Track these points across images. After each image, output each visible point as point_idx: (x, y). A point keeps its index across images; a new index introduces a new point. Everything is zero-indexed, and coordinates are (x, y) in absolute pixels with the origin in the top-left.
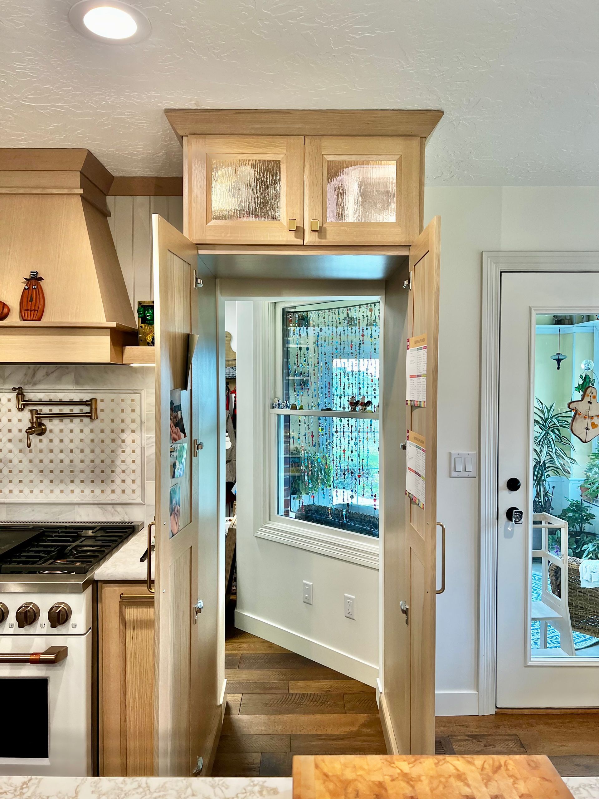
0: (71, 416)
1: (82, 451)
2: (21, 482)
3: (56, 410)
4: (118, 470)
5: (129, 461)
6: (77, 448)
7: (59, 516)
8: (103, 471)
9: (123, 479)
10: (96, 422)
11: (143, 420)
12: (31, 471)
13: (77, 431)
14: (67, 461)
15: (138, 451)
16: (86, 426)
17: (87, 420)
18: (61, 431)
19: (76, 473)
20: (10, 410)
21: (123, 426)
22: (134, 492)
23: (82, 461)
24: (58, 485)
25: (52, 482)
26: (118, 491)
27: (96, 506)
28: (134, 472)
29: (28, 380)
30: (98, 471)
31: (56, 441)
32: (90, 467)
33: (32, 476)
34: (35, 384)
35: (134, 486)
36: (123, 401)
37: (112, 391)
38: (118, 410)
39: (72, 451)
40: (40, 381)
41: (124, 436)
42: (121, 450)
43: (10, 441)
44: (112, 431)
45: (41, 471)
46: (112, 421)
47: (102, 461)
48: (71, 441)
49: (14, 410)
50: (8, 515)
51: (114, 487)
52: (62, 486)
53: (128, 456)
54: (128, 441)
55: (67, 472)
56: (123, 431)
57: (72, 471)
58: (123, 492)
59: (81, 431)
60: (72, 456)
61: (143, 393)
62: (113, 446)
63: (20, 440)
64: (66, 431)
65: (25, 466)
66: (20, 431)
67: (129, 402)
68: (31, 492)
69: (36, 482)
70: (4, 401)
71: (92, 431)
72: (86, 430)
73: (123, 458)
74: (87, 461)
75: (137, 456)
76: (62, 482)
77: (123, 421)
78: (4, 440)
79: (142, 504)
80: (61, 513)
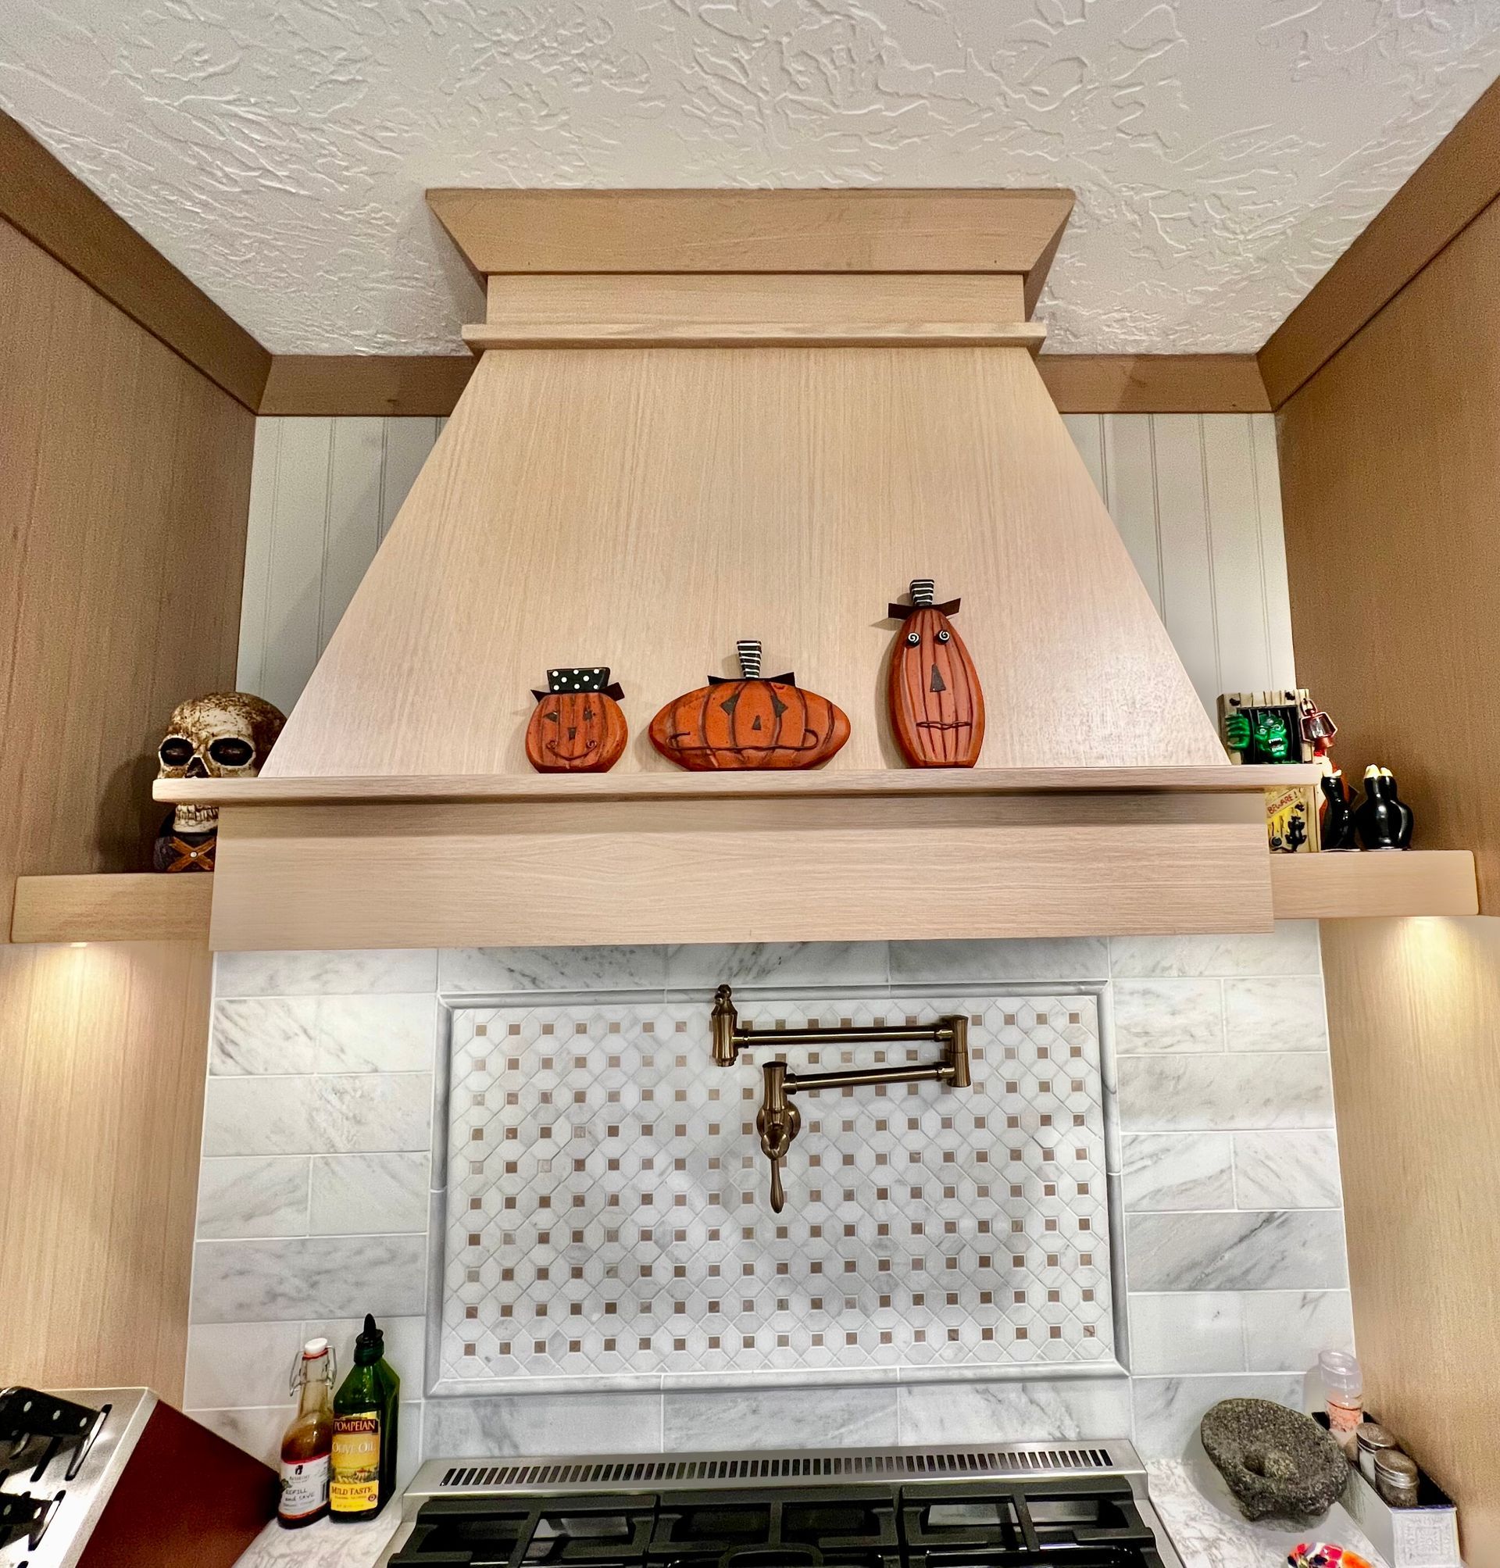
0: (879, 1078)
1: (916, 1193)
2: (714, 1307)
3: (832, 1058)
4: (1035, 1258)
5: (1069, 1221)
6: (900, 1182)
7: (843, 1430)
8: (985, 1262)
9: (1055, 1286)
10: (961, 1093)
11: (1113, 1080)
12: (748, 1270)
13: (898, 1123)
14: (867, 1232)
15: (1098, 1187)
16: (928, 1105)
17: (929, 1088)
18: (848, 1126)
19: (895, 1270)
20: (681, 1061)
21: (1045, 1103)
22: (1090, 1331)
23: (917, 1229)
24: (839, 1314)
25: (817, 1304)
26: (1039, 1331)
27: (968, 1387)
28: (1086, 1260)
29: (741, 961)
31: (832, 1161)
32: (944, 1247)
33: (752, 1288)
34: (764, 972)
35: (1090, 1311)
36: (1042, 1019)
37: (1009, 988)
38: (1028, 1052)
39: (883, 1194)
41: (1049, 1137)
42: (1041, 1185)
43: (680, 1164)
44: (1013, 1122)
45: (783, 1268)
46: (1012, 1087)
47: (984, 1226)
48: (881, 1159)
49: (696, 1058)
50: (669, 1429)
51: (1025, 1314)
52: (852, 1320)
53: (1067, 1208)
54: (1065, 1155)
55: (868, 1267)
56: (1046, 1120)
57: (884, 1265)
58: (1055, 1332)
59: (913, 1124)
60: (883, 1211)
61: (1108, 992)
62: (1016, 1172)
63: (714, 1164)
64: (866, 1126)
65: (730, 1250)
66: (714, 1129)
67: (1061, 1022)
68: (749, 1343)
69: (765, 1306)
70: (664, 1030)
71: (947, 1123)
72: (930, 1122)
73: (1050, 1214)
74: (934, 1228)
75: (1095, 1206)
76: (850, 1304)
77: (1045, 1087)
78: (661, 1161)
79: (1122, 1377)
80: (851, 1416)
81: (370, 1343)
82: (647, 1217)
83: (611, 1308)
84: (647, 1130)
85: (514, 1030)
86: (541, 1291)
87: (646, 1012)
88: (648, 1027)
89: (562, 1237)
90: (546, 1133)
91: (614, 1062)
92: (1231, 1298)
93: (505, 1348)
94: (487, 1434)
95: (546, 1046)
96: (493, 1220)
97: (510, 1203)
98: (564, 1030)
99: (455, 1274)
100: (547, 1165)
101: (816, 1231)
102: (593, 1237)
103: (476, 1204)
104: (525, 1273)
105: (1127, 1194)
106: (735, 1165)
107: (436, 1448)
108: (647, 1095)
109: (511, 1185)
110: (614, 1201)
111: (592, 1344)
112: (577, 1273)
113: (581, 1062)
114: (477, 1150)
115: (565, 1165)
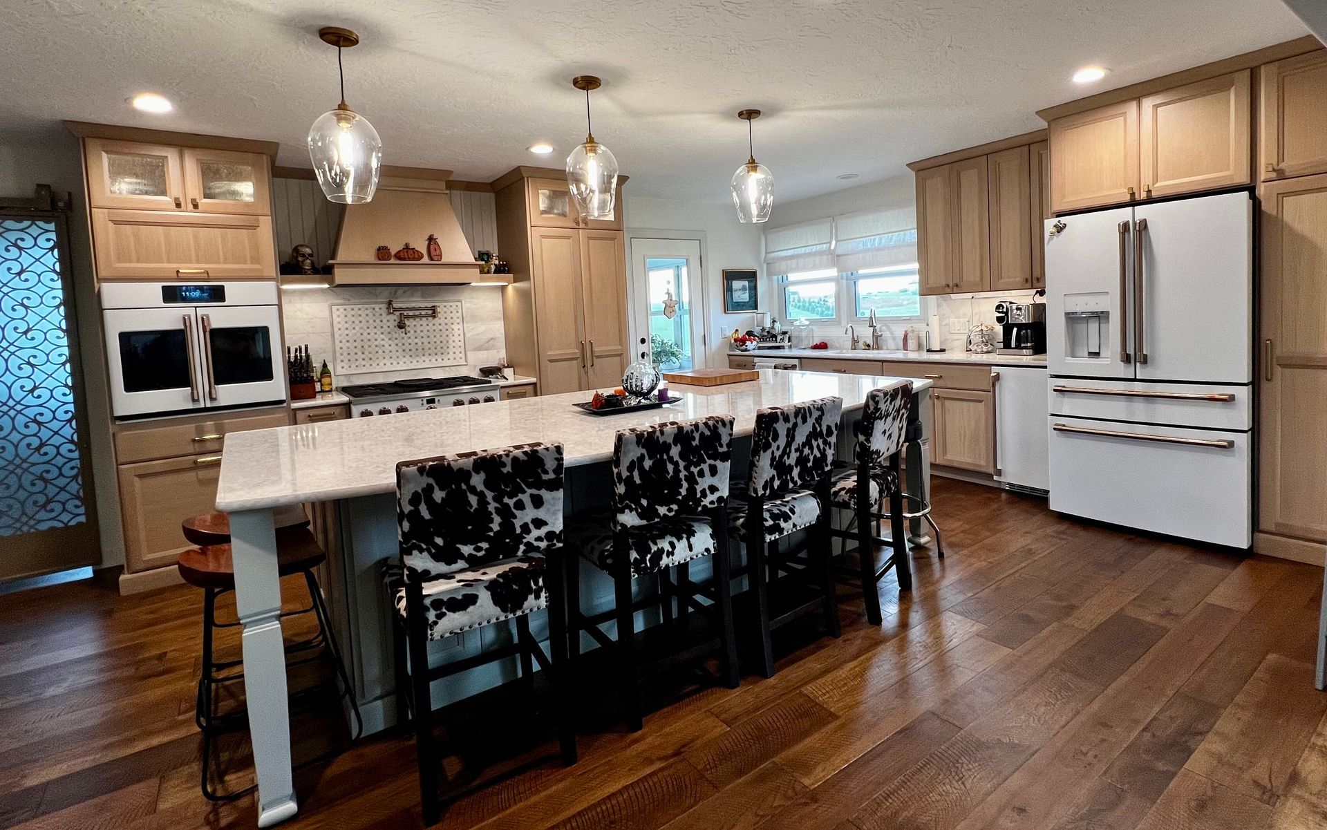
0: (420, 316)
1: (428, 337)
2: (391, 358)
3: (411, 313)
4: (451, 347)
5: (457, 341)
6: (425, 335)
8: (442, 348)
9: (454, 351)
10: (436, 319)
11: (464, 316)
12: (397, 351)
13: (424, 325)
14: (419, 344)
15: (462, 335)
16: (430, 322)
17: (430, 319)
18: (415, 326)
19: (425, 350)
20: (380, 315)
21: (452, 321)
22: (461, 358)
23: (429, 343)
24: (415, 358)
25: (411, 356)
26: (452, 359)
28: (460, 347)
29: (393, 295)
30: (439, 348)
31: (413, 332)
32: (434, 346)
33: (398, 354)
34: (397, 297)
35: (461, 355)
36: (451, 306)
37: (446, 301)
38: (449, 312)
39: (422, 337)
40: (401, 295)
41: (453, 326)
42: (451, 335)
43: (382, 333)
44: (446, 324)
45: (404, 351)
46: (446, 318)
47: (441, 342)
48: (422, 331)
49: (384, 315)
51: (449, 356)
52: (418, 359)
53: (456, 338)
54: (456, 329)
55: (420, 350)
56: (452, 324)
57: (423, 349)
58: (455, 359)
59: (427, 325)
60: (422, 340)
61: (463, 302)
63: (389, 333)
64: (418, 326)
65: (393, 348)
66: (389, 327)
67: (454, 307)
68: (398, 363)
69: (401, 357)
70: (377, 309)
71: (434, 325)
72: (431, 325)
73: (453, 340)
74: (432, 343)
75: (461, 338)
76: (417, 356)
77: (452, 318)
78: (378, 333)
79: (467, 365)
80: (418, 374)
81: (325, 365)
82: (376, 343)
83: (371, 359)
84: (375, 328)
85: (345, 310)
86: (356, 357)
87: (373, 306)
88: (374, 309)
89: (360, 347)
90: (354, 328)
91: (367, 315)
92: (485, 352)
93: (350, 367)
94: (348, 381)
95: (353, 313)
96: (343, 345)
98: (356, 309)
99: (338, 354)
100: (355, 334)
101: (410, 344)
102: (366, 347)
103: (341, 342)
104: (352, 354)
105: (468, 335)
108: (374, 321)
109: (348, 338)
110: (369, 340)
111: (368, 365)
112: (363, 353)
113: (360, 315)
114: (340, 332)
115: (359, 334)
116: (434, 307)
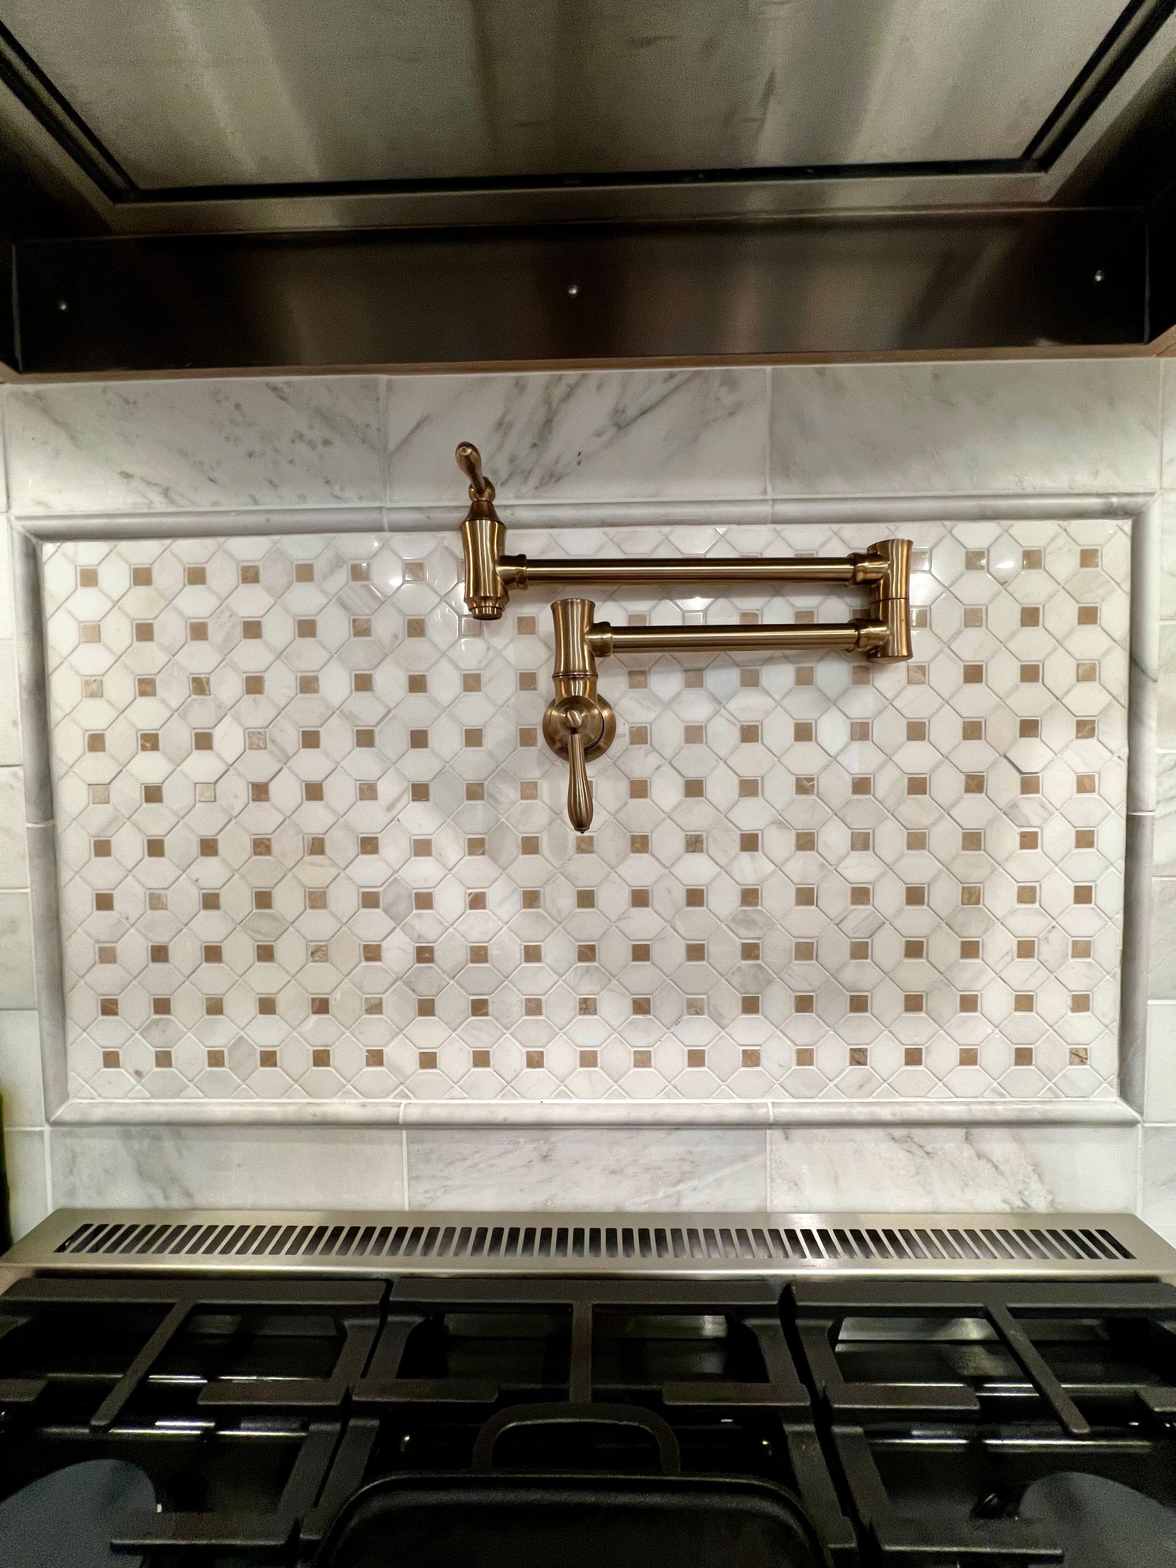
1: (806, 842)
2: (479, 1007)
4: (997, 944)
5: (1056, 889)
6: (781, 823)
7: (680, 1187)
8: (914, 949)
9: (1025, 988)
12: (532, 954)
13: (777, 731)
14: (723, 900)
15: (1111, 837)
16: (831, 702)
18: (694, 734)
19: (767, 959)
20: (416, 628)
21: (1029, 700)
22: (1079, 1057)
23: (806, 896)
24: (677, 1022)
25: (641, 1007)
26: (995, 1054)
27: (879, 1133)
28: (1082, 949)
29: (512, 459)
30: (888, 947)
31: (666, 791)
32: (848, 926)
33: (538, 980)
34: (553, 477)
35: (1084, 1028)
36: (1031, 559)
39: (750, 842)
40: (580, 458)
41: (1033, 754)
42: (1013, 833)
43: (420, 792)
44: (973, 730)
45: (587, 953)
46: (974, 674)
47: (915, 896)
48: (749, 788)
49: (442, 623)
50: (414, 1178)
51: (975, 1029)
52: (698, 1031)
53: (1055, 869)
54: (1057, 784)
55: (724, 953)
56: (1029, 728)
57: (750, 951)
58: (1023, 1056)
59: (803, 733)
60: (750, 869)
62: (972, 811)
63: (475, 792)
64: (723, 735)
65: (503, 923)
66: (473, 737)
67: (1065, 565)
68: (535, 1061)
69: (560, 1008)
70: (387, 576)
71: (861, 731)
72: (832, 729)
73: (1026, 877)
74: (833, 897)
75: (1102, 867)
76: (695, 1008)
77: (1030, 673)
78: (388, 789)
79: (1131, 1124)
80: (691, 1168)
82: (369, 872)
83: (320, 1006)
84: (365, 738)
85: (142, 577)
86: (212, 978)
87: (355, 547)
88: (359, 573)
89: (238, 900)
90: (203, 741)
91: (307, 628)
93: (164, 1059)
94: (143, 1175)
95: (195, 603)
96: (131, 873)
97: (155, 848)
98: (222, 575)
99: (79, 951)
100: (209, 791)
101: (640, 898)
102: (287, 900)
103: (102, 848)
104: (186, 952)
105: (1160, 848)
106: (510, 793)
107: (72, 1193)
108: (363, 683)
109: (154, 821)
110: (317, 847)
111: (295, 1058)
112: (266, 953)
113: (252, 629)
114: (97, 767)
115: (237, 791)
116: (879, 551)
